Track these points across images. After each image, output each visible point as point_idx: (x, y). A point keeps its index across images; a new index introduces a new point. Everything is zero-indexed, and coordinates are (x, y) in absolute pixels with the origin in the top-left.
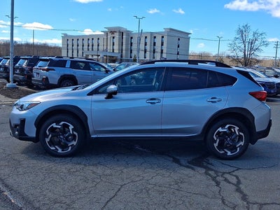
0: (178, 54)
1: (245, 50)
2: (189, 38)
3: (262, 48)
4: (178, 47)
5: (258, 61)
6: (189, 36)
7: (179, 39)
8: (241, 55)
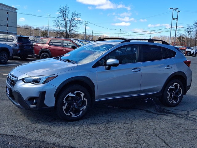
0: (8, 26)
1: (66, 27)
2: (17, 12)
3: (78, 25)
4: (8, 19)
5: (76, 35)
6: (16, 11)
7: (8, 13)
8: (63, 29)
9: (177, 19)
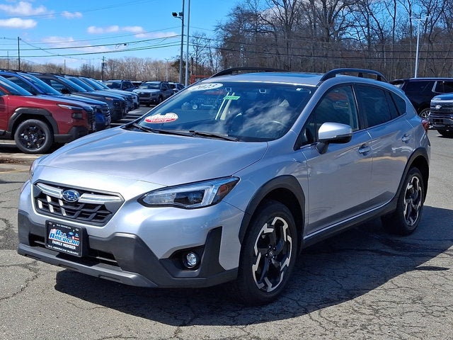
9: (182, 14)
